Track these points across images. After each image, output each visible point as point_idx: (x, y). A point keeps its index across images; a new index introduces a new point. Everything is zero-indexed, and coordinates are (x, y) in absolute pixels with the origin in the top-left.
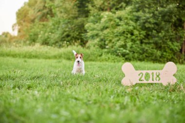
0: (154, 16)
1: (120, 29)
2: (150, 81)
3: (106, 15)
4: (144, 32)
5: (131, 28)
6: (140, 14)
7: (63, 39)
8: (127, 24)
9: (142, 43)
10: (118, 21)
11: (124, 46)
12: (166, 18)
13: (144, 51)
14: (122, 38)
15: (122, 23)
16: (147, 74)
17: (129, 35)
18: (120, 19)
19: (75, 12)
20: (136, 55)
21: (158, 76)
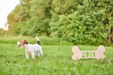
0: (91, 17)
1: (71, 25)
2: (89, 57)
3: (62, 17)
4: (85, 27)
5: (77, 25)
6: (83, 16)
7: (36, 32)
8: (75, 22)
9: (84, 33)
10: (69, 20)
11: (73, 36)
12: (99, 18)
13: (85, 39)
14: (72, 31)
15: (71, 22)
16: (87, 53)
17: (76, 29)
18: (71, 19)
19: (43, 15)
20: (81, 41)
21: (94, 54)
